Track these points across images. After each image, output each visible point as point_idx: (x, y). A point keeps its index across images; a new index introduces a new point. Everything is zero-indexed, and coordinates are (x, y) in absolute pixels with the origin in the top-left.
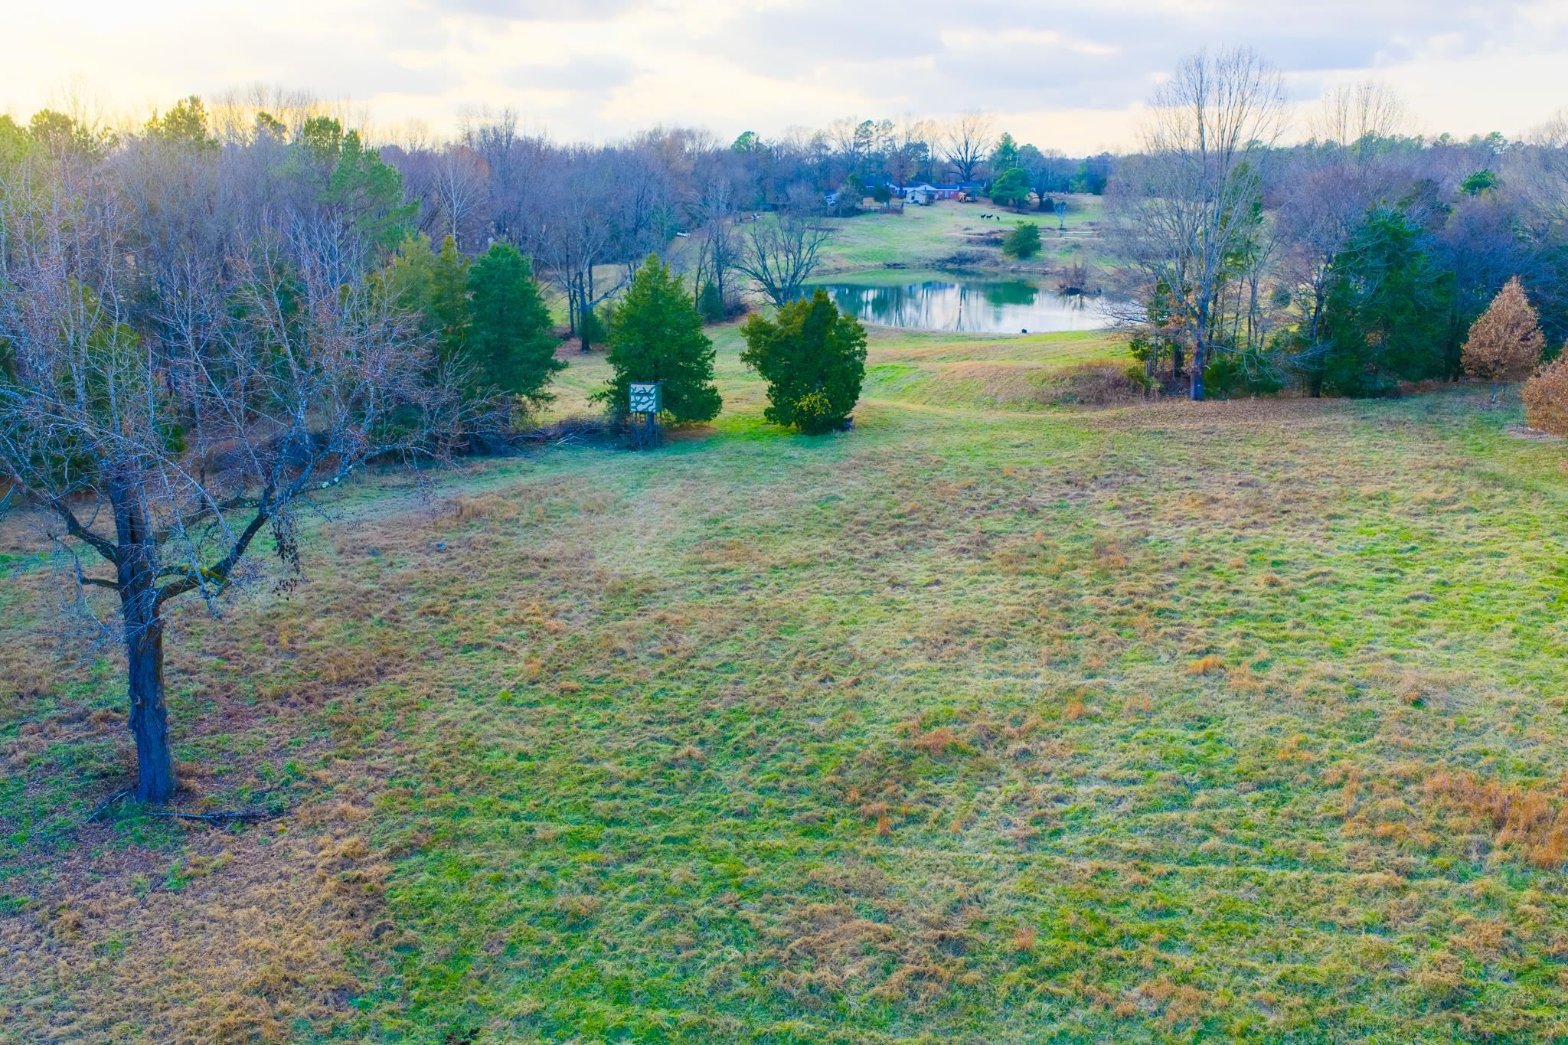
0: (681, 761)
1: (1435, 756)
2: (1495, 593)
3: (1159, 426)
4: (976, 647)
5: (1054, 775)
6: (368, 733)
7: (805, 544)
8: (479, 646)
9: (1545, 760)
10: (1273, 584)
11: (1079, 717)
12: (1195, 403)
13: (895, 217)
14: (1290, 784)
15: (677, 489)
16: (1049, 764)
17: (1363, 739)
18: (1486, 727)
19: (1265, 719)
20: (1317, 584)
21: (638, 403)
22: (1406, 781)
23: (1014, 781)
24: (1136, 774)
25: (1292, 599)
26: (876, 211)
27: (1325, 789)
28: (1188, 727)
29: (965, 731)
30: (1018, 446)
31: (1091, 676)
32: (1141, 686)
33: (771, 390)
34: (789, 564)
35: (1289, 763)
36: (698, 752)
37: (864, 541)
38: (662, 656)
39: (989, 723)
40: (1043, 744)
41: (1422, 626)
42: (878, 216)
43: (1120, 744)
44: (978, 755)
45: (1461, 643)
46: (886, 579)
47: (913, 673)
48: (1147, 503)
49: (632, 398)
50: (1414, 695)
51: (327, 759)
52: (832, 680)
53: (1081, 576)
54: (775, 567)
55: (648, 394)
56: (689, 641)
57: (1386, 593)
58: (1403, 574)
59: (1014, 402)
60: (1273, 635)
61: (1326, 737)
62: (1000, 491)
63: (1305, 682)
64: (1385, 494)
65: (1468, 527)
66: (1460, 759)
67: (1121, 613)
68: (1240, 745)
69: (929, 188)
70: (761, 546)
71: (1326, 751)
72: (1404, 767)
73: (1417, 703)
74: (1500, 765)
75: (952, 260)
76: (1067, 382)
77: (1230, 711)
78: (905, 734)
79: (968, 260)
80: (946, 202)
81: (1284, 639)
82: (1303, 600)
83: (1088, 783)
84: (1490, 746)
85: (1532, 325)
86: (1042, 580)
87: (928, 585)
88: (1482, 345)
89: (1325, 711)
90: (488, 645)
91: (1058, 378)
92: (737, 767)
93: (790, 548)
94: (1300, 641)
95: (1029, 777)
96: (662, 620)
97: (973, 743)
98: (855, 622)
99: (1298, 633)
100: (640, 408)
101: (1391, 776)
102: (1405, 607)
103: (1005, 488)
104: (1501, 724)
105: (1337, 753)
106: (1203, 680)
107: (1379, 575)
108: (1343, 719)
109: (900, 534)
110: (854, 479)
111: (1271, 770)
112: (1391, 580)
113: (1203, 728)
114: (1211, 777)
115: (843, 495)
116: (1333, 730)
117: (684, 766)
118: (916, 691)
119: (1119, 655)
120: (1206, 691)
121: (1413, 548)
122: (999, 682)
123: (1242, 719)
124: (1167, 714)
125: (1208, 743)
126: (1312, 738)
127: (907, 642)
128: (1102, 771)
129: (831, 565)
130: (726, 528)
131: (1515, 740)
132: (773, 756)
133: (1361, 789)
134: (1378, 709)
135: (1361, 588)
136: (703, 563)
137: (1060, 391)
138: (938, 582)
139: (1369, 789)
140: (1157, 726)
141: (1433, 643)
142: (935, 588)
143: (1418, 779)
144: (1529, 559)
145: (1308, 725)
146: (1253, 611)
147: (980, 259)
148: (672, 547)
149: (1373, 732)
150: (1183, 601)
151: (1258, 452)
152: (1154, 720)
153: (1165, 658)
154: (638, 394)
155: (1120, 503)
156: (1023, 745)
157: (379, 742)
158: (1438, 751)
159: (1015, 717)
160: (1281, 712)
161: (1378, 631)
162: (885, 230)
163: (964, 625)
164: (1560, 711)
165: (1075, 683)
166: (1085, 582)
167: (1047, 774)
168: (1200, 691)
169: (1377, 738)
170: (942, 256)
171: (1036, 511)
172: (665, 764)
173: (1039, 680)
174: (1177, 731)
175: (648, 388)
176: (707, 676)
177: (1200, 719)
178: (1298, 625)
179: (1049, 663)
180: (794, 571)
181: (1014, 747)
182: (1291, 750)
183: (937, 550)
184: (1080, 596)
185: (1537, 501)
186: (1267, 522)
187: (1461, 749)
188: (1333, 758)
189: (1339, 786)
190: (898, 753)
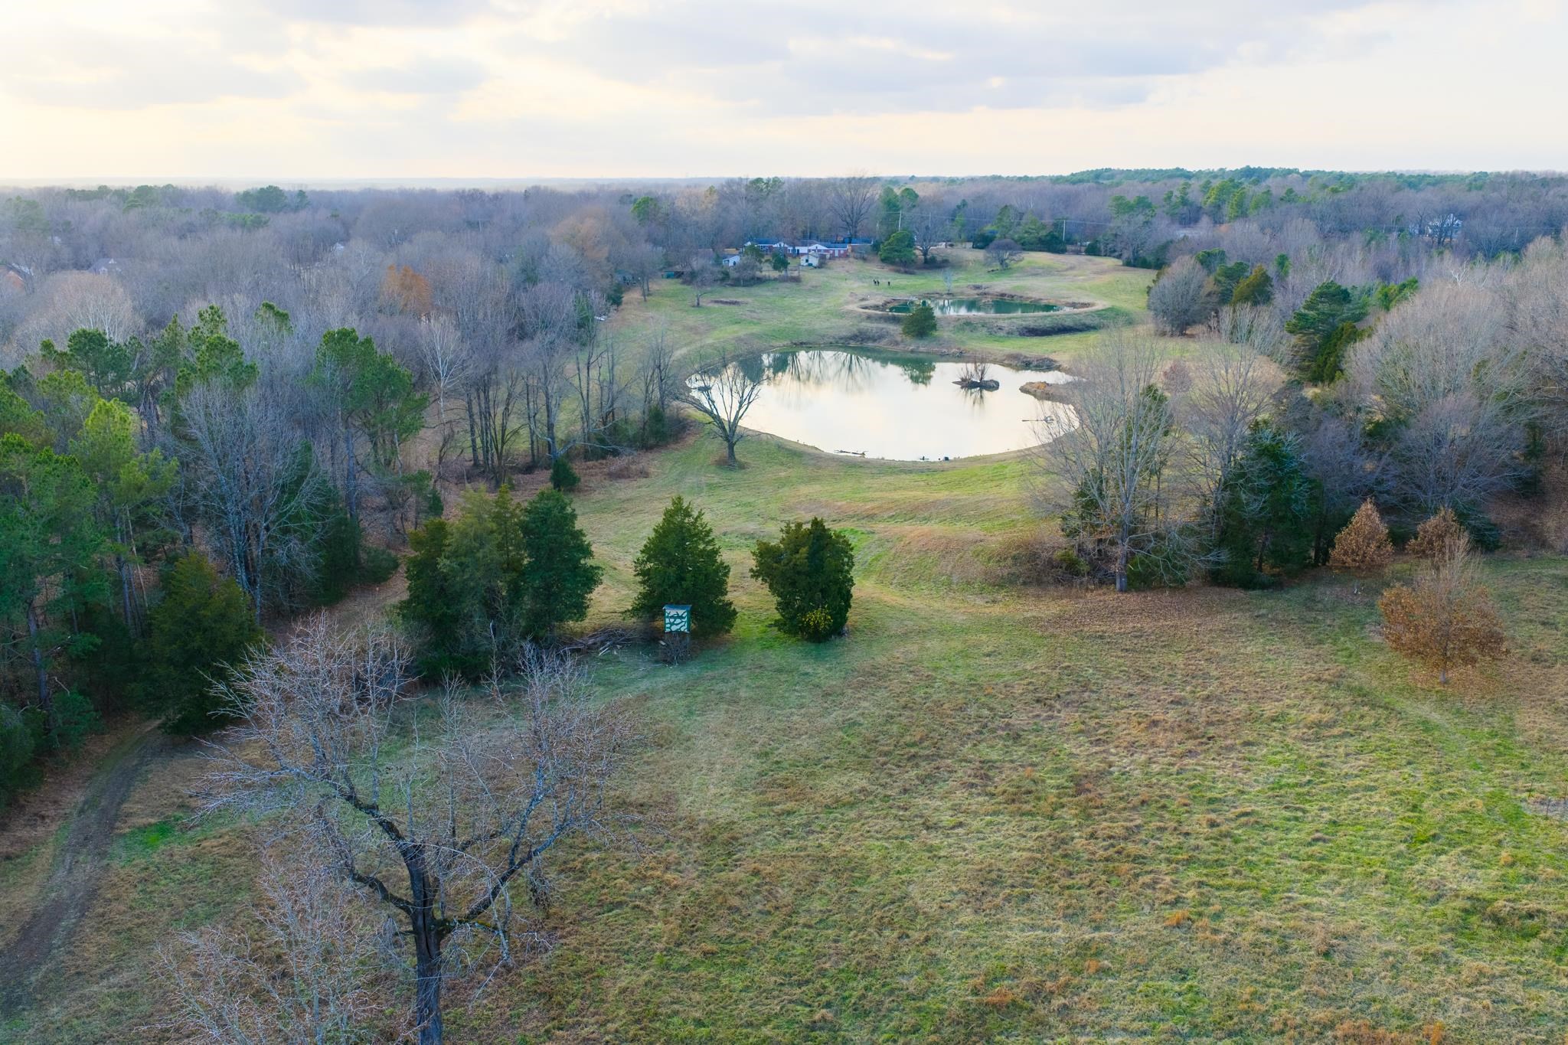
0: (819, 1024)
1: (1341, 1004)
2: (1371, 833)
3: (1098, 627)
4: (1008, 899)
5: (1088, 1029)
6: (569, 1002)
7: (845, 779)
8: (620, 904)
9: (1413, 1005)
10: (1213, 824)
11: (1097, 971)
12: (1123, 596)
13: (794, 285)
14: (1249, 1032)
15: (723, 717)
16: (1082, 1017)
17: (1293, 988)
18: (1373, 976)
19: (1225, 970)
20: (1245, 824)
21: (672, 624)
22: (1325, 1027)
23: (1061, 1035)
24: (1145, 1026)
25: (1228, 842)
26: (775, 279)
27: (1273, 1035)
28: (1174, 979)
29: (1017, 986)
30: (988, 655)
31: (1097, 929)
32: (1135, 939)
33: (779, 604)
34: (838, 803)
35: (1247, 1013)
36: (829, 1014)
37: (891, 775)
38: (769, 913)
39: (1034, 979)
40: (1076, 999)
41: (1324, 872)
42: (778, 285)
43: (1130, 997)
44: (1032, 1010)
45: (1351, 890)
46: (921, 821)
47: (966, 927)
48: (1104, 726)
49: (667, 620)
50: (1324, 948)
51: (547, 1031)
52: (908, 936)
53: (1068, 815)
54: (827, 806)
55: (681, 617)
56: (785, 894)
57: (1293, 835)
58: (1304, 811)
59: (968, 583)
60: (1220, 883)
61: (1268, 986)
62: (986, 712)
63: (1249, 935)
64: (1284, 715)
65: (1347, 755)
66: (1359, 1006)
67: (1107, 860)
68: (1212, 996)
69: (820, 247)
70: (811, 783)
71: (1270, 1001)
72: (1322, 1015)
73: (1326, 954)
74: (1384, 1011)
75: (854, 337)
76: (1009, 562)
77: (1200, 963)
78: (975, 992)
79: (869, 339)
80: (837, 261)
81: (1229, 887)
82: (1236, 842)
83: (1114, 1035)
84: (1377, 994)
85: (1383, 537)
86: (1040, 821)
87: (953, 828)
88: (1346, 553)
89: (1265, 962)
90: (626, 903)
91: (1001, 558)
92: (861, 1028)
93: (833, 785)
94: (1240, 889)
95: (1072, 1028)
96: (756, 873)
97: (1026, 999)
98: (908, 871)
99: (1238, 881)
100: (674, 628)
101: (1315, 1023)
102: (1309, 850)
103: (991, 709)
104: (1383, 974)
105: (1277, 1002)
106: (1178, 933)
107: (1287, 814)
108: (1279, 970)
109: (917, 765)
110: (865, 699)
111: (1236, 1020)
112: (1296, 819)
113: (1184, 979)
114: (1196, 1026)
115: (861, 719)
116: (1273, 980)
117: (821, 1029)
118: (974, 947)
119: (1113, 907)
120: (1182, 944)
121: (1309, 781)
122: (1031, 935)
123: (1210, 971)
124: (1157, 967)
125: (1190, 995)
126: (1261, 990)
127: (955, 894)
128: (1121, 1022)
129: (871, 802)
130: (777, 762)
131: (1393, 987)
132: (884, 1016)
133: (1297, 1036)
134: (1301, 962)
135: (1276, 829)
136: (771, 804)
137: (1006, 572)
138: (960, 825)
139: (1302, 1034)
140: (1152, 979)
141: (1333, 890)
142: (961, 831)
143: (1331, 1026)
144: (1394, 794)
145: (1255, 976)
146: (1203, 857)
147: (881, 337)
148: (739, 786)
149: (1300, 981)
150: (1149, 845)
151: (1180, 661)
152: (1150, 974)
153: (1147, 909)
154: (672, 617)
155: (1083, 727)
156: (1062, 1001)
157: (580, 1012)
158: (1343, 999)
159: (1051, 972)
160: (1236, 963)
161: (1293, 877)
162: (787, 301)
163: (994, 875)
164: (1420, 959)
165: (1087, 937)
166: (1074, 822)
167: (1084, 1027)
168: (1177, 943)
169: (1304, 988)
170: (844, 333)
171: (1019, 736)
172: (807, 1027)
173: (1060, 933)
174: (1166, 984)
175: (681, 612)
176: (811, 933)
177: (1181, 971)
178: (1237, 872)
179: (1065, 916)
180: (843, 810)
181: (1057, 1002)
182: (1247, 1001)
183: (950, 783)
184: (1073, 839)
185: (1394, 723)
186: (1199, 749)
187: (1359, 997)
188: (1276, 1007)
189: (1282, 1032)
190: (975, 1010)
